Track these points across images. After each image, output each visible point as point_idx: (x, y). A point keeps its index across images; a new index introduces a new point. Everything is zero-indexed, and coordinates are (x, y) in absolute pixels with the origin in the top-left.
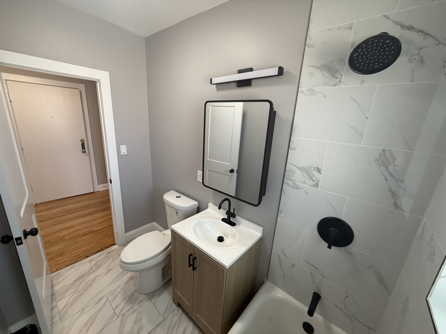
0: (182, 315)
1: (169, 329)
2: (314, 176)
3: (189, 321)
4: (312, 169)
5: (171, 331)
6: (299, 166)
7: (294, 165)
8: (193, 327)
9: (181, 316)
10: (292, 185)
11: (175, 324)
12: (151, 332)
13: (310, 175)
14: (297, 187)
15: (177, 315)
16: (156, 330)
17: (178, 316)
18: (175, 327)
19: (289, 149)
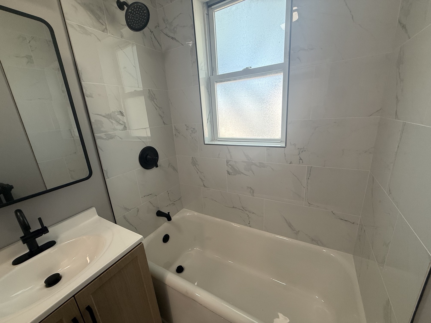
2: (120, 120)
4: (116, 113)
6: (104, 114)
7: (98, 114)
10: (106, 137)
13: (117, 120)
14: (111, 137)
19: (86, 97)
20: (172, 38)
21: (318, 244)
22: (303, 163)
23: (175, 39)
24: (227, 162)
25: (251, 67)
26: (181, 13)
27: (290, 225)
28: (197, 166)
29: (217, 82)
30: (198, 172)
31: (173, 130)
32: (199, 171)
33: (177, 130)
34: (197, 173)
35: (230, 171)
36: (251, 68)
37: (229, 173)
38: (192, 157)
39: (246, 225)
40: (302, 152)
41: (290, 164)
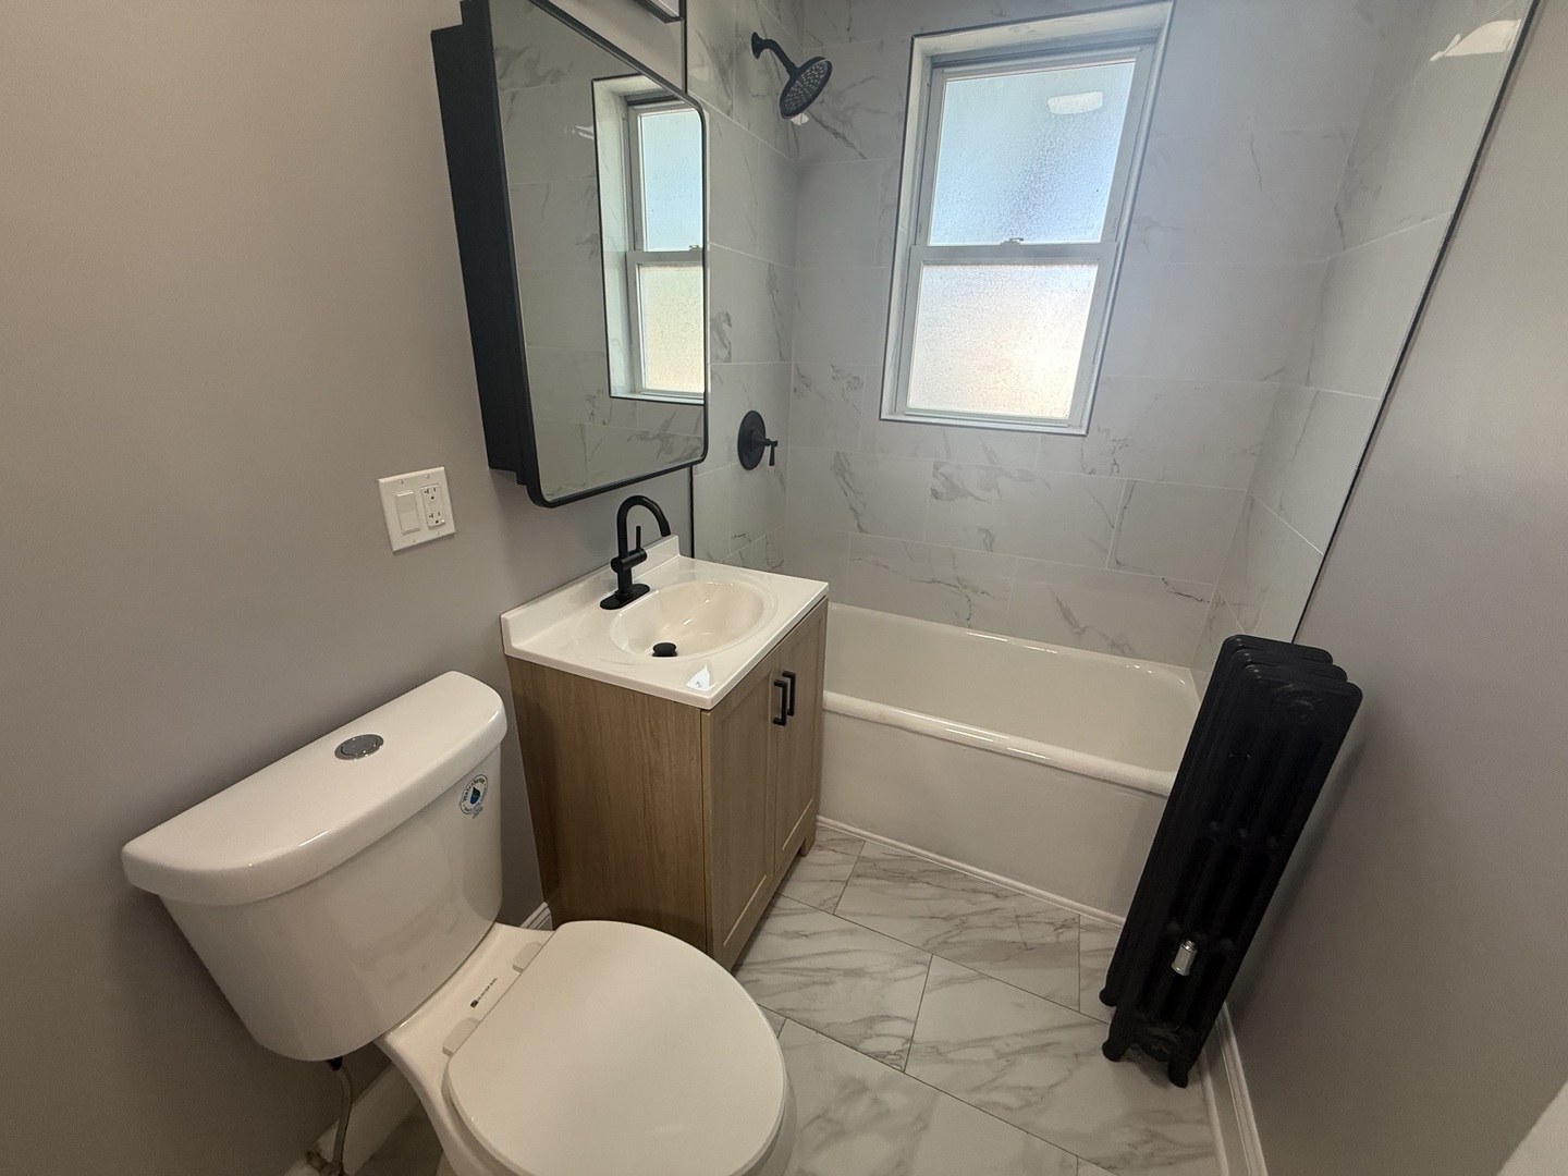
0: (752, 964)
1: (807, 985)
3: (762, 932)
5: (812, 973)
8: (777, 915)
9: (756, 967)
11: (786, 971)
12: (842, 1040)
15: (757, 981)
16: (829, 1025)
17: (760, 976)
18: (798, 969)
20: (836, 134)
21: (1123, 654)
22: (1118, 471)
23: (844, 138)
24: (936, 468)
25: (1022, 240)
26: (872, 77)
27: (1067, 616)
28: (847, 475)
29: (927, 263)
30: (848, 491)
31: (792, 377)
32: (851, 488)
33: (803, 377)
34: (846, 494)
35: (940, 489)
36: (1022, 242)
37: (935, 494)
38: (837, 453)
39: (959, 624)
40: (1121, 447)
41: (1090, 473)
